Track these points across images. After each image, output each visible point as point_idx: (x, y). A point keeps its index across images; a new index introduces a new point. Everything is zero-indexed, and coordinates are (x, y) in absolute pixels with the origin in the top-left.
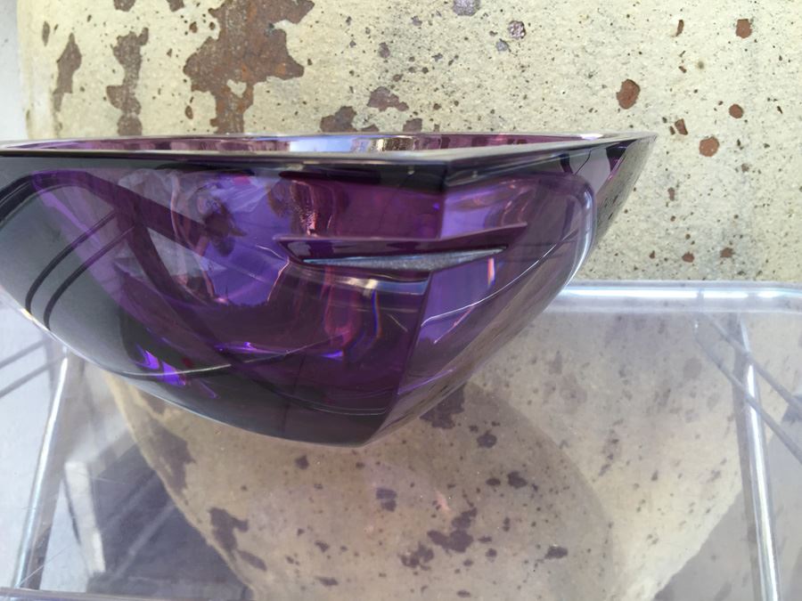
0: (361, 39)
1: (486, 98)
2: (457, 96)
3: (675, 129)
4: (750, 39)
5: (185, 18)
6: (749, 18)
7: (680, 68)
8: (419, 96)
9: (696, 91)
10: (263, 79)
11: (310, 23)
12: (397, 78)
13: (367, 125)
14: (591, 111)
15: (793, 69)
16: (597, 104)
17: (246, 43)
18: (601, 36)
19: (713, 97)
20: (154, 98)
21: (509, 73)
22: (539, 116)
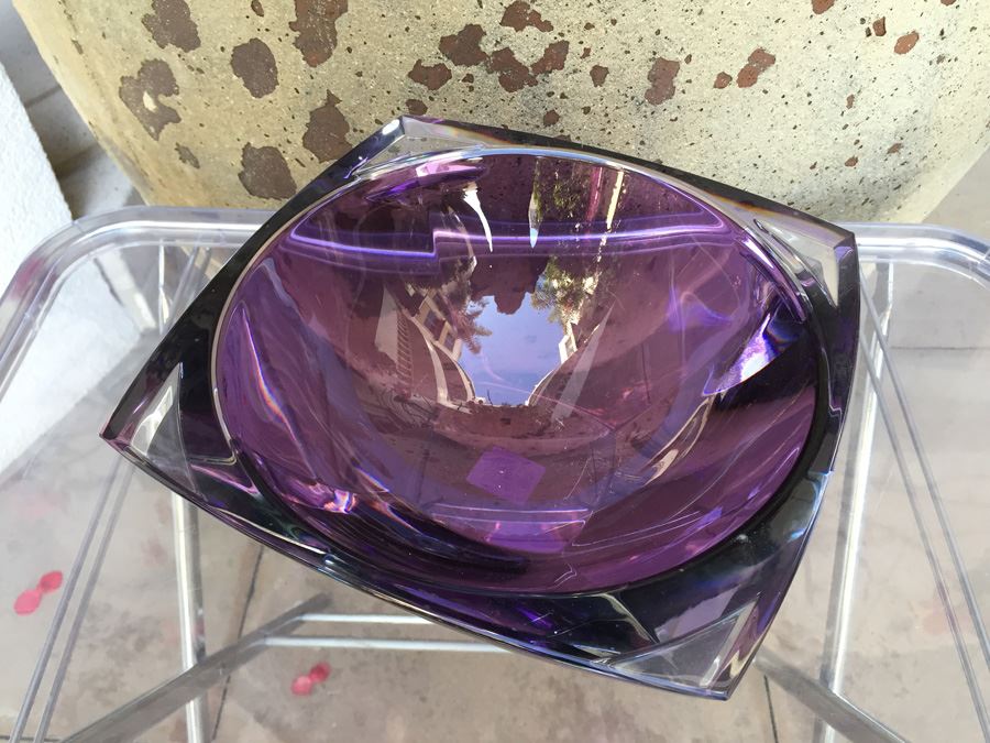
1: (651, 15)
2: (616, 13)
3: (872, 31)
8: (566, 13)
13: (499, 48)
14: (777, 21)
16: (786, 12)
22: (714, 33)
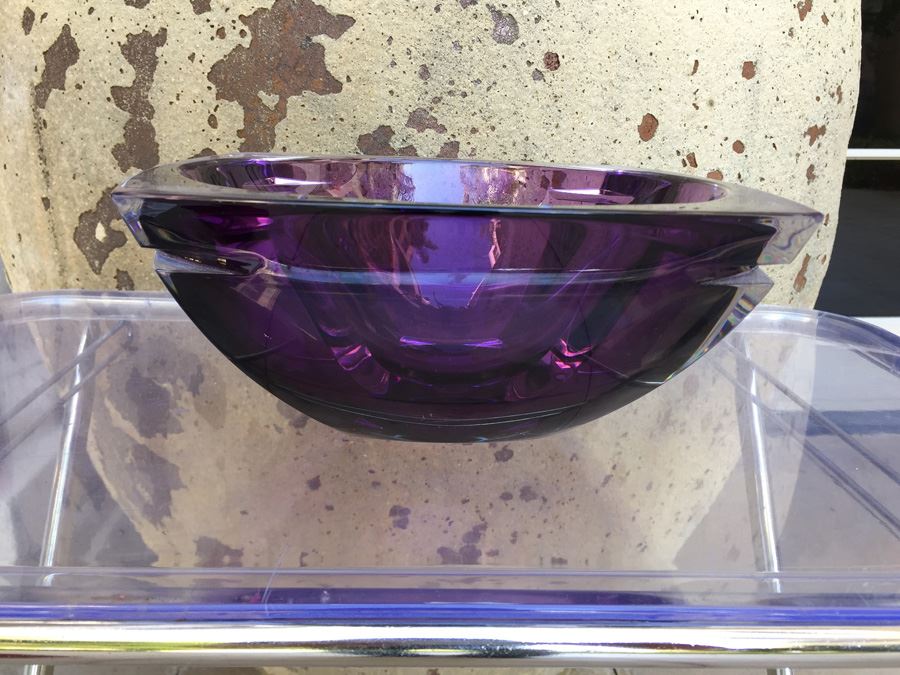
0: (401, 59)
1: (521, 125)
2: (494, 121)
3: (687, 162)
4: (753, 80)
5: (211, 23)
6: (754, 60)
7: (694, 105)
8: (457, 119)
9: (706, 127)
10: (297, 92)
11: (350, 39)
12: (437, 100)
13: (405, 146)
14: (615, 142)
15: (788, 109)
16: (620, 135)
17: (280, 55)
18: (626, 71)
19: (720, 133)
20: (171, 103)
21: (544, 102)
22: (569, 145)
